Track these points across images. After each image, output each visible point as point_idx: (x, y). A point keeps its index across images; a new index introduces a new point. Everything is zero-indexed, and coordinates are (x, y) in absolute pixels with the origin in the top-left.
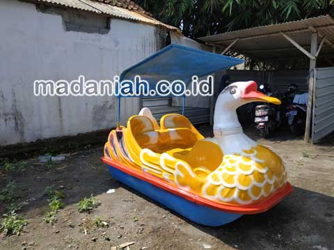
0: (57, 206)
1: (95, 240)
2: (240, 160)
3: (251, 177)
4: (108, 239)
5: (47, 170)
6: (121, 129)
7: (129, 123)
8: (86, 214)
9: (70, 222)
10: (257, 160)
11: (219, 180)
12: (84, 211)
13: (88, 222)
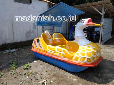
0: (15, 68)
1: (31, 80)
2: (86, 47)
3: (91, 53)
4: (37, 79)
5: (9, 55)
6: (38, 38)
7: (42, 35)
8: (27, 70)
9: (20, 73)
10: (93, 47)
11: (79, 55)
12: (25, 69)
13: (28, 73)
